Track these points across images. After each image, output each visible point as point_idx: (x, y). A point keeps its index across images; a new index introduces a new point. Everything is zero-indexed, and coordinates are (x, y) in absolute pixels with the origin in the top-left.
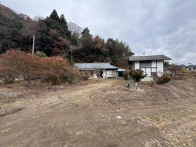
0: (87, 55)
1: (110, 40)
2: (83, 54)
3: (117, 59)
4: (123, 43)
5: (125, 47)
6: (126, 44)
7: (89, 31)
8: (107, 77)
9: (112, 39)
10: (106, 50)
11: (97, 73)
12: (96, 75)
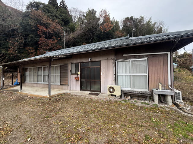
7: (95, 13)
8: (118, 93)
11: (79, 73)
12: (77, 79)
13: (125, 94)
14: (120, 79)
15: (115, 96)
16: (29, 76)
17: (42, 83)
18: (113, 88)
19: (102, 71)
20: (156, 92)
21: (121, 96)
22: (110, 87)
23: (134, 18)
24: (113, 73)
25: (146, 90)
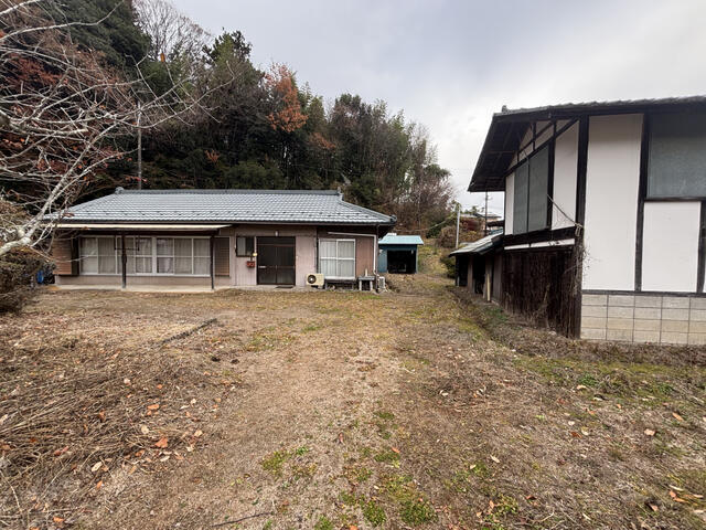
0: (234, 162)
1: (348, 102)
2: (213, 156)
3: (378, 190)
4: (406, 123)
5: (413, 142)
6: (415, 133)
7: (247, 50)
8: (320, 282)
9: (357, 99)
10: (328, 144)
11: (255, 254)
12: (250, 266)
13: (329, 283)
14: (323, 265)
15: (316, 287)
16: (100, 258)
17: (154, 273)
18: (314, 277)
19: (297, 253)
20: (361, 278)
21: (324, 287)
22: (311, 276)
23: (362, 102)
24: (314, 256)
25: (353, 278)
